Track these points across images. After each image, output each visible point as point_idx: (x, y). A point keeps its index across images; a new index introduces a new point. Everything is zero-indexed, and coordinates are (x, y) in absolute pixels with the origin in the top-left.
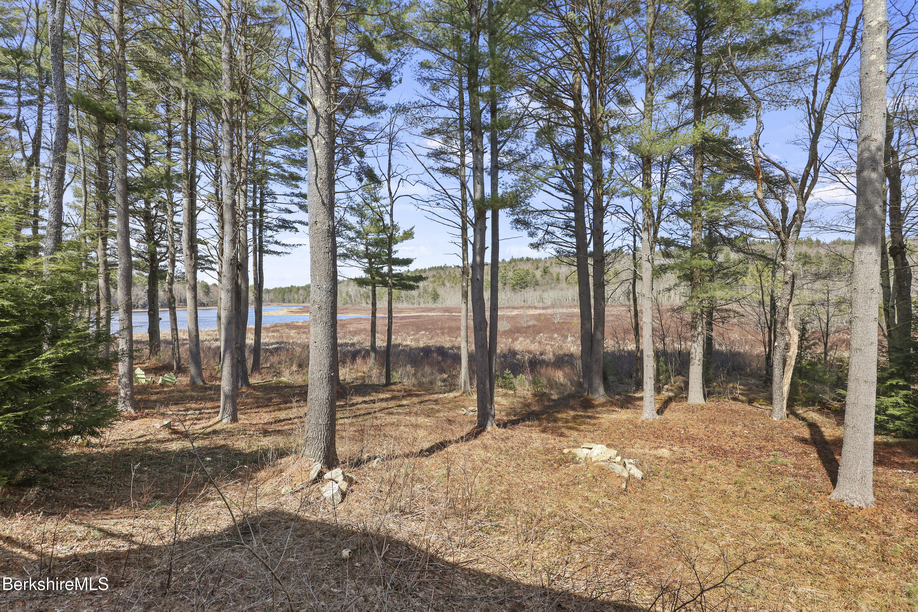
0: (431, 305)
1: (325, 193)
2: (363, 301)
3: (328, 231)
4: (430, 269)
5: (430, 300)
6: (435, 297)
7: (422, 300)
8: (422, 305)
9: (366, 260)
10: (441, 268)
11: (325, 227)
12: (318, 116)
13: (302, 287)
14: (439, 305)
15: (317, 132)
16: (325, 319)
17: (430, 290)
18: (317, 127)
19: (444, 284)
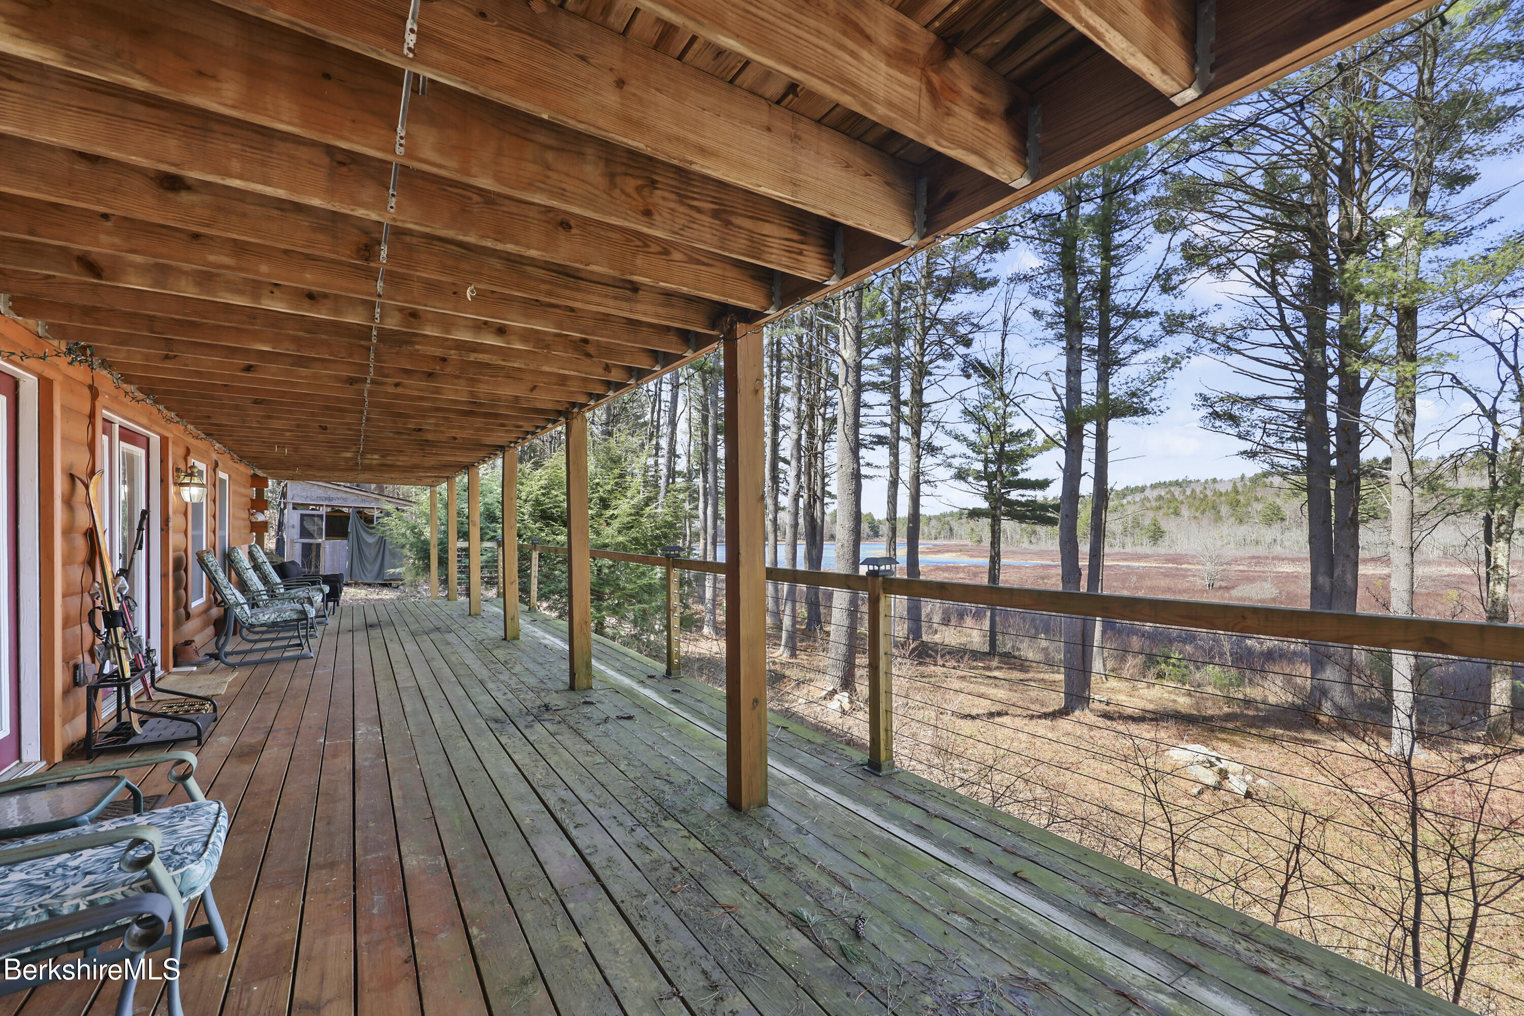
0: (1147, 549)
1: (851, 438)
2: (1026, 540)
3: (852, 474)
4: (1154, 487)
5: (1145, 540)
6: (1157, 534)
7: (1129, 540)
8: (1129, 549)
9: (985, 483)
10: (1177, 483)
11: (850, 470)
12: (847, 367)
13: (935, 517)
14: (1162, 548)
15: (846, 381)
16: (847, 557)
17: (1147, 522)
18: (847, 377)
19: (1177, 513)
